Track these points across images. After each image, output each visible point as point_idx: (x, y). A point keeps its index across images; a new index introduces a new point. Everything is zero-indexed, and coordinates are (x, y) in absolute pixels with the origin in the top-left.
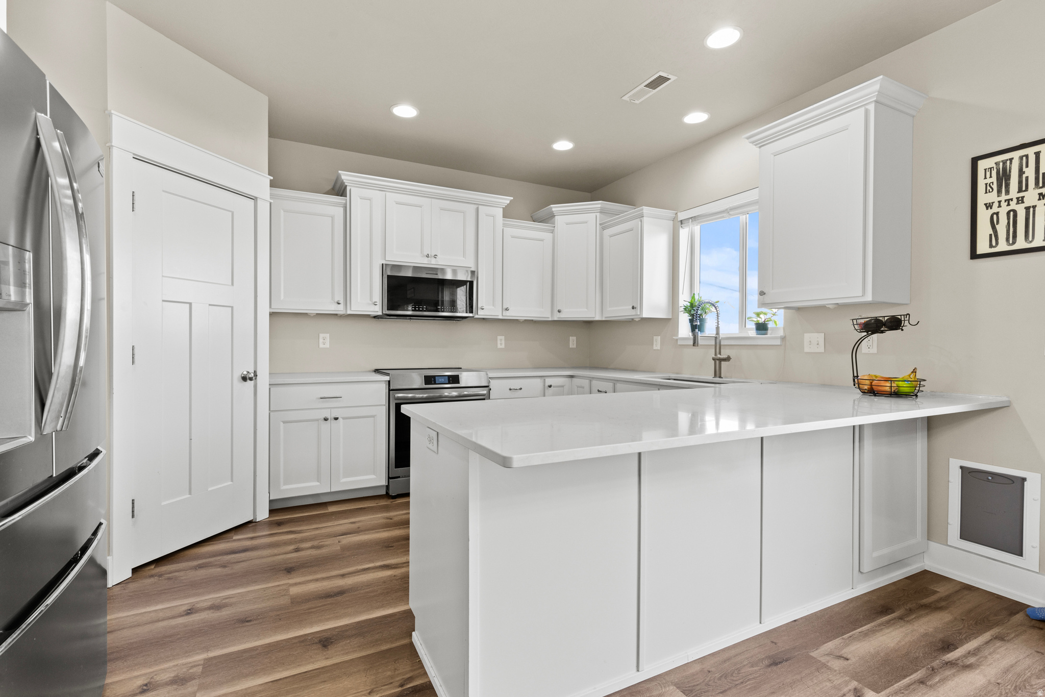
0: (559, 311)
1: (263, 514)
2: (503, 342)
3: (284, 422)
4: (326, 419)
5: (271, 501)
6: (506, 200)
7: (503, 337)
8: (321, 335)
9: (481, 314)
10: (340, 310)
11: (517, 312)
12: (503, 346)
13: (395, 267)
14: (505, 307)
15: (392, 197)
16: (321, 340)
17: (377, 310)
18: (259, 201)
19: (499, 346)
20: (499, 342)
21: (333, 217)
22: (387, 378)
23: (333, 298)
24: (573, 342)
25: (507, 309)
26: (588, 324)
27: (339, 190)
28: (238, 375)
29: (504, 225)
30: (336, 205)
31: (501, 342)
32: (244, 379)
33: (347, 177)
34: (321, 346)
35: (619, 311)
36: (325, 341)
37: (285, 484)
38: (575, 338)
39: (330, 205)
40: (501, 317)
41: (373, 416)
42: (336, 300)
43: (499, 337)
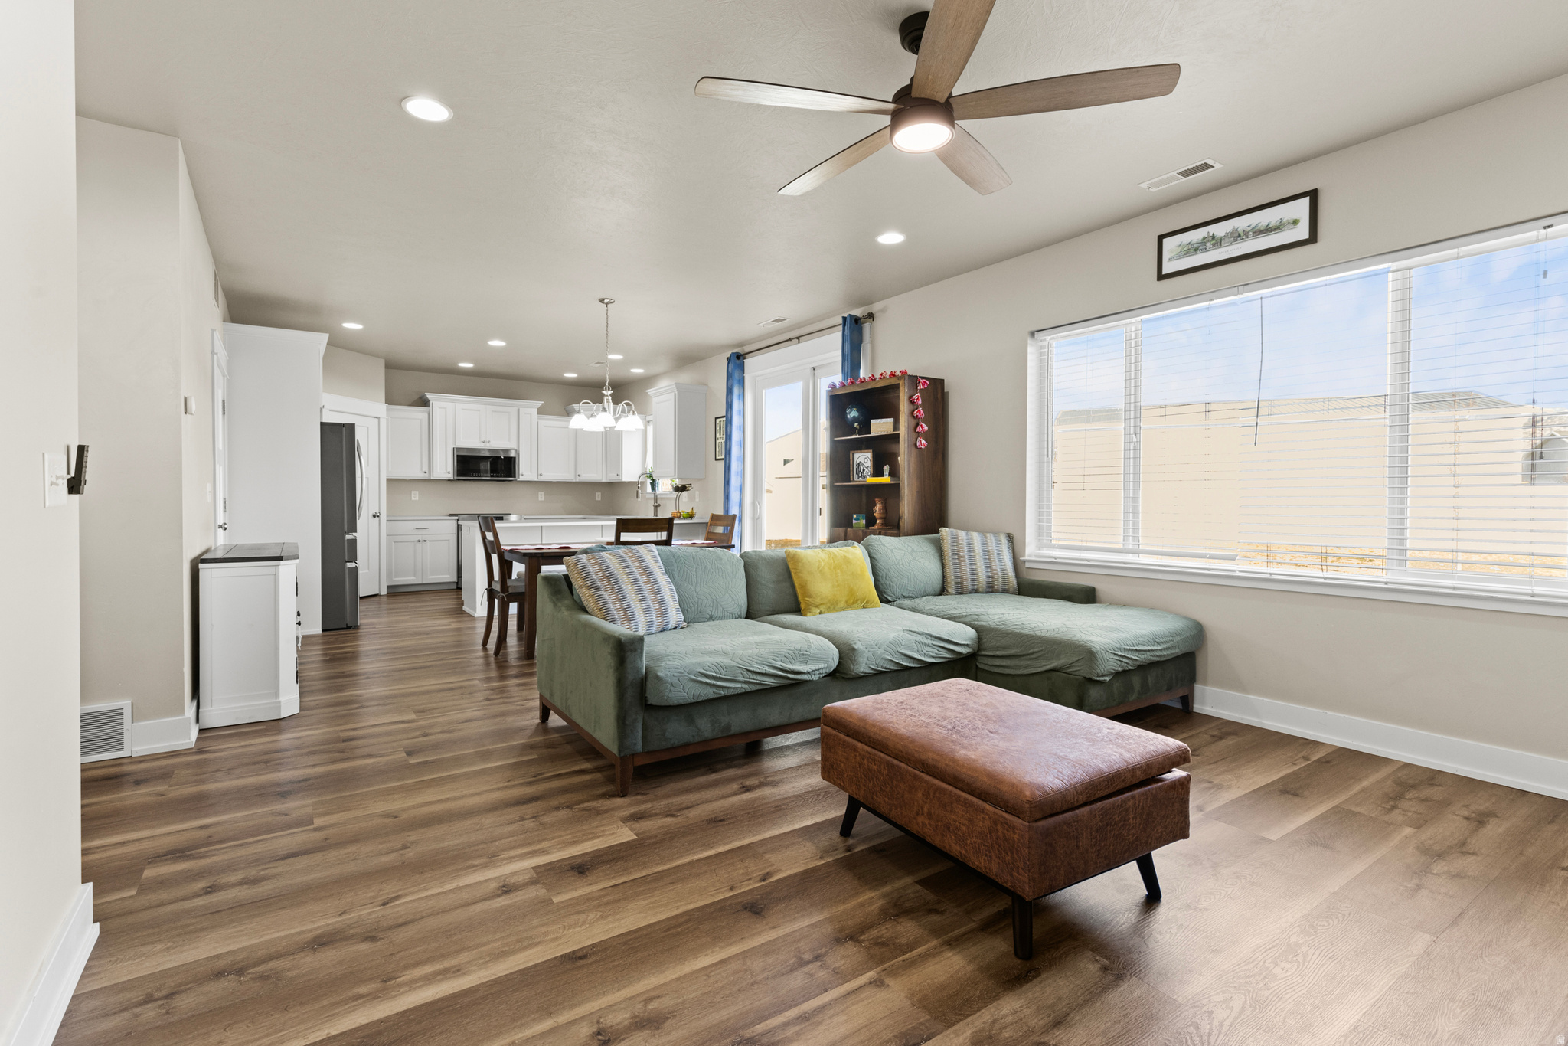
0: (579, 476)
1: (384, 592)
2: (543, 496)
3: (395, 542)
4: (419, 541)
5: (388, 587)
6: (539, 404)
7: (543, 493)
8: (413, 492)
9: (521, 478)
10: (426, 476)
11: (548, 476)
12: (543, 499)
13: (458, 449)
14: (540, 473)
15: (460, 406)
16: (413, 495)
17: (450, 476)
18: (381, 419)
19: (540, 499)
20: (540, 496)
21: (421, 420)
22: (457, 518)
23: (422, 469)
24: (598, 496)
25: (541, 475)
26: (610, 484)
27: (424, 403)
28: (371, 515)
29: (538, 419)
30: (423, 412)
31: (541, 496)
32: (374, 516)
33: (429, 396)
34: (413, 499)
35: (612, 478)
36: (415, 496)
37: (396, 577)
38: (600, 493)
39: (419, 413)
40: (536, 480)
41: (448, 540)
42: (424, 470)
43: (540, 493)
